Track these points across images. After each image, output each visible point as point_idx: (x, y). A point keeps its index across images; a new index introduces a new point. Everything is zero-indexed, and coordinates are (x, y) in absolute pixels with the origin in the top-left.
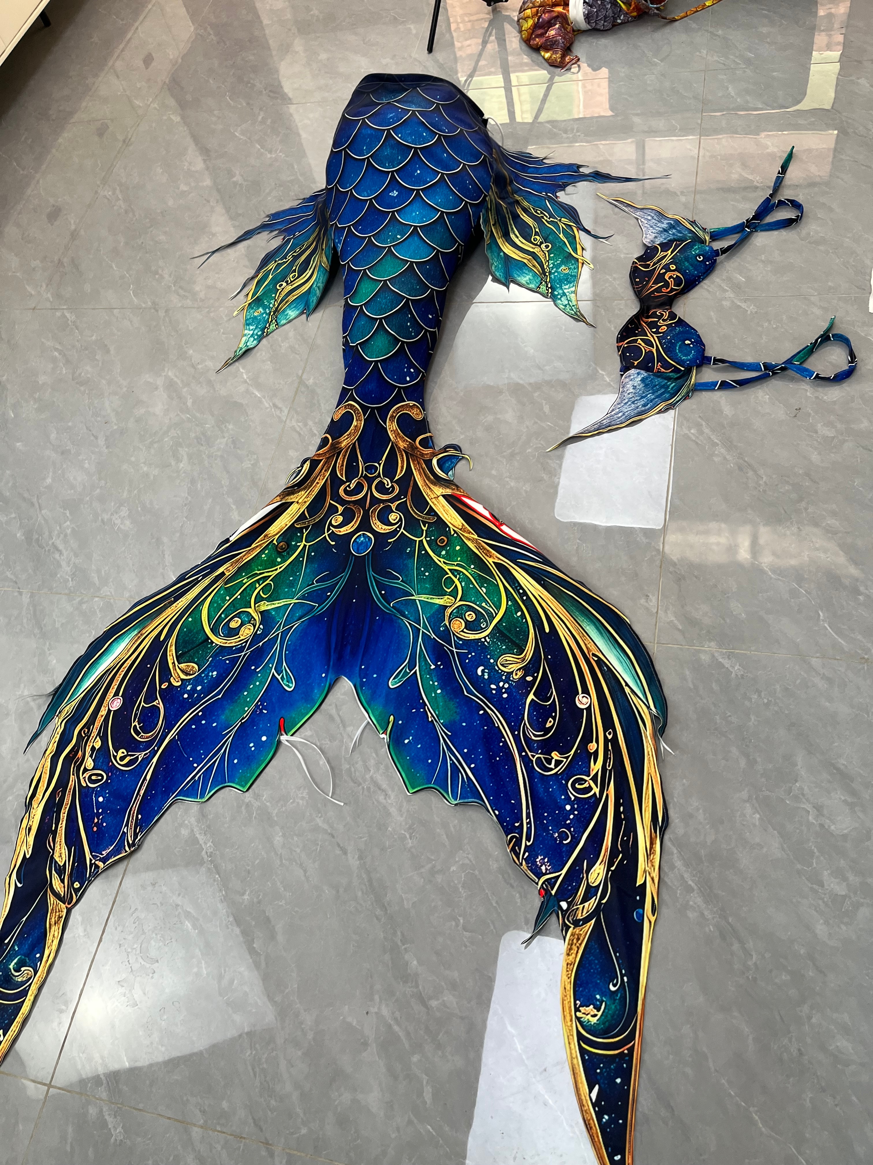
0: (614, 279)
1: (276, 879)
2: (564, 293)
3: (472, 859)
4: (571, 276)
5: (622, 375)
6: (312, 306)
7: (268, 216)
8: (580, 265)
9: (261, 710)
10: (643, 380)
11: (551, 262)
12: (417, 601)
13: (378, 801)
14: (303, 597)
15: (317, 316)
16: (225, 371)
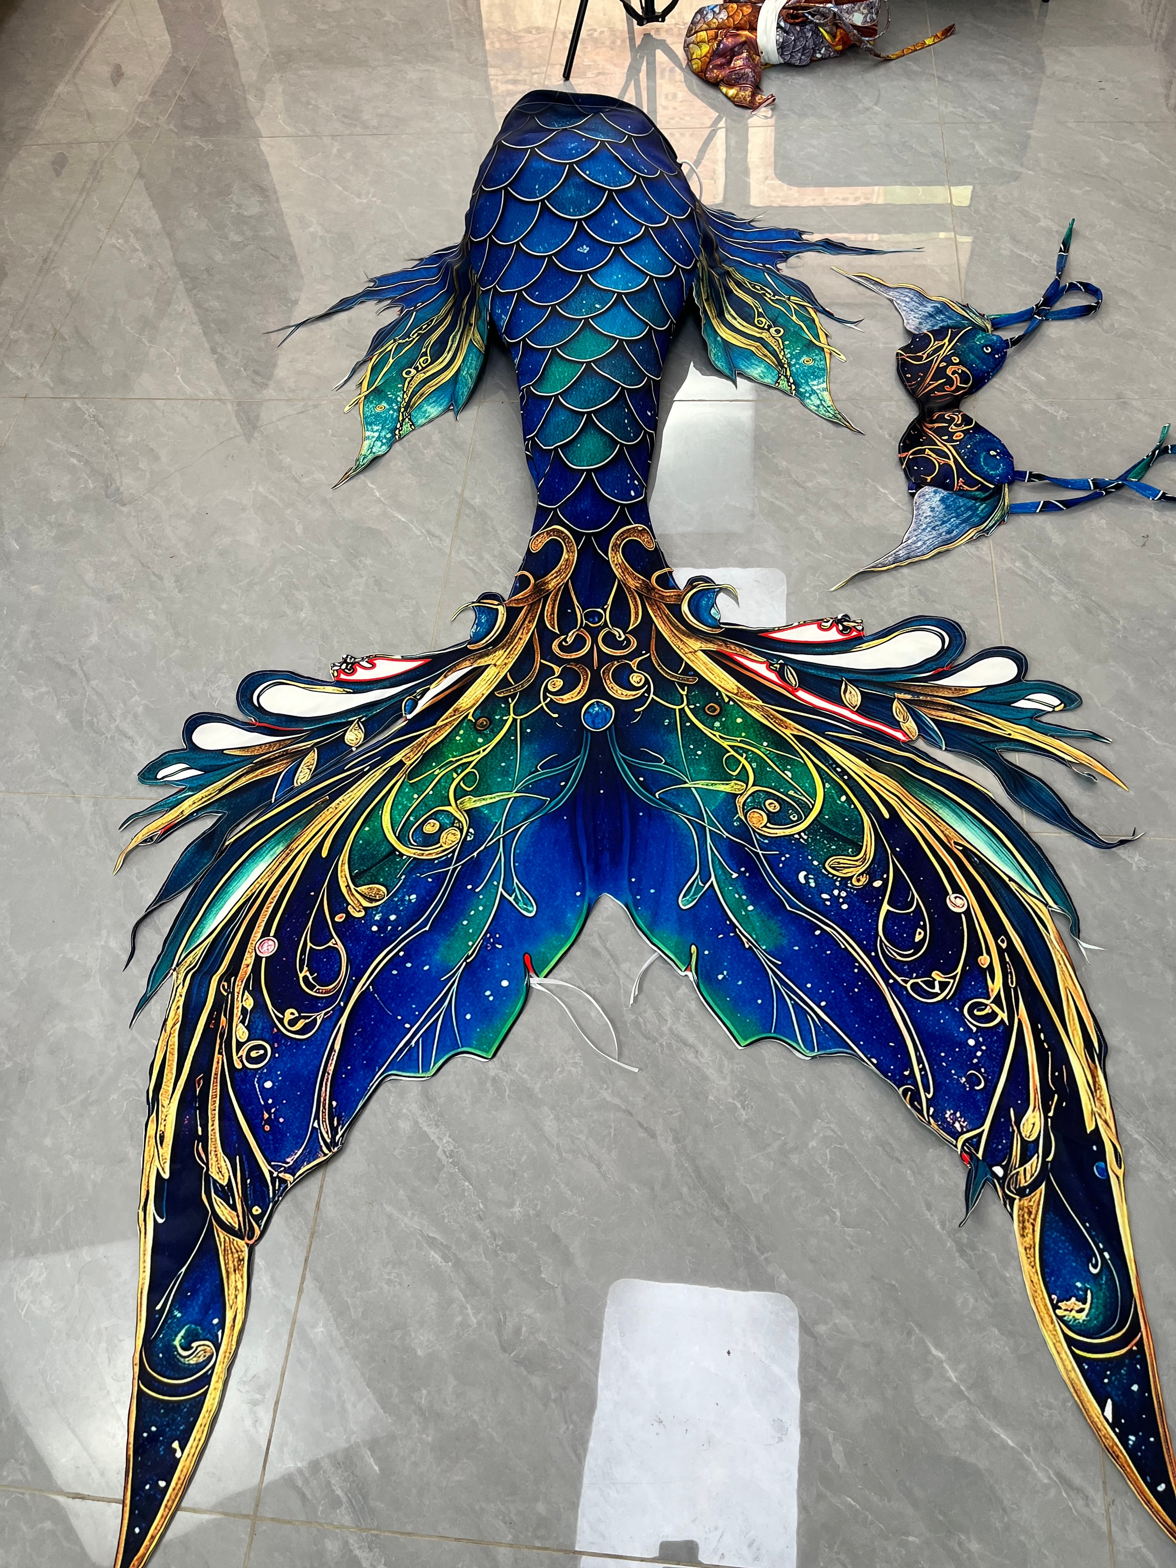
0: (876, 374)
1: (558, 1180)
2: (812, 390)
3: (836, 1129)
4: (818, 368)
5: (913, 495)
6: (461, 402)
7: (371, 281)
8: (828, 356)
9: (493, 944)
10: (942, 500)
11: (787, 351)
12: (693, 790)
13: (687, 1061)
14: (526, 789)
15: (471, 414)
16: (345, 487)
